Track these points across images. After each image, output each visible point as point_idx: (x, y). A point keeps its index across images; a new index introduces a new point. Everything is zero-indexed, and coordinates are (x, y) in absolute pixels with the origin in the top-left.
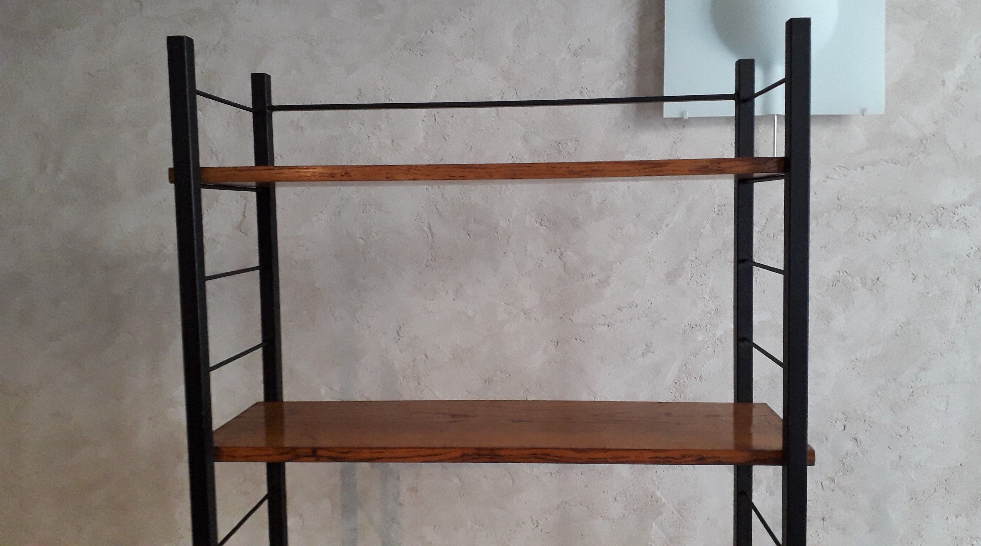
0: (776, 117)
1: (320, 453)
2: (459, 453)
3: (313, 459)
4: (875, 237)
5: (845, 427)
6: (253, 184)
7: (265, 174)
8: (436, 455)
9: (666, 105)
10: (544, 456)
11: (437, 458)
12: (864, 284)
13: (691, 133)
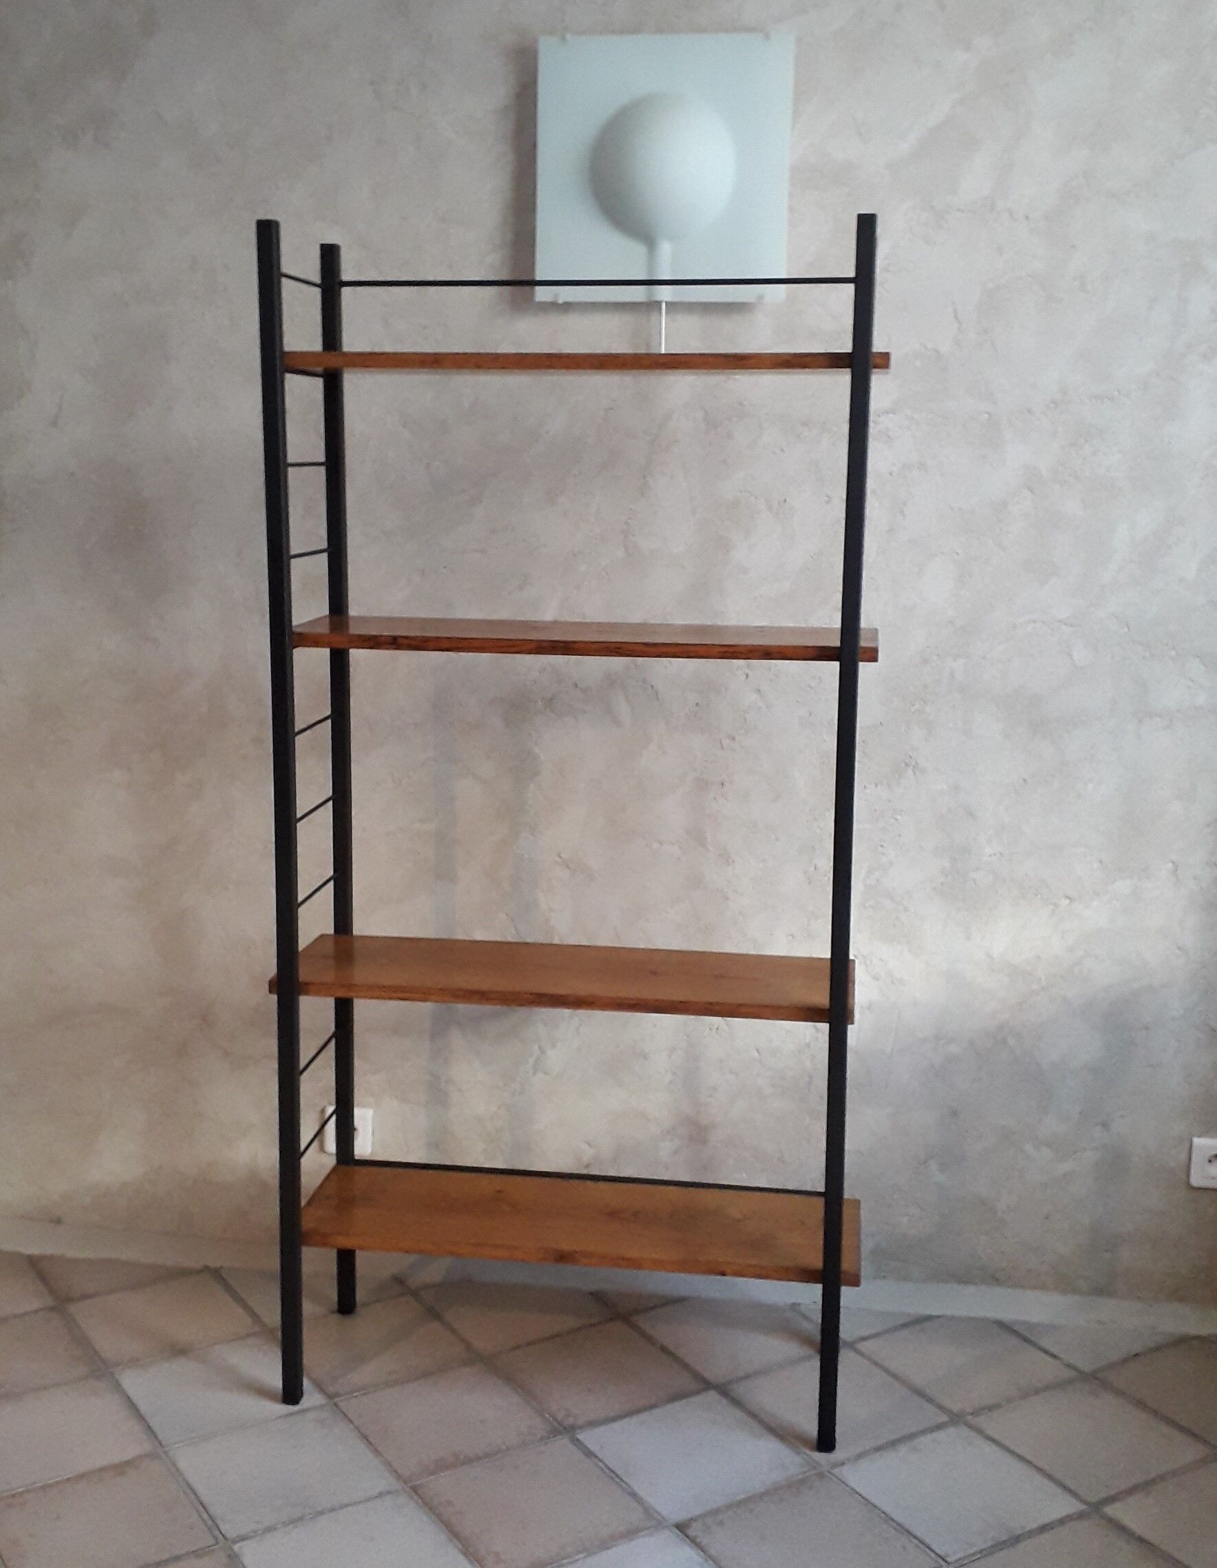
0: (664, 305)
1: (400, 641)
2: (534, 645)
3: (395, 647)
4: (783, 451)
5: (747, 676)
6: (320, 370)
7: (332, 361)
8: (514, 646)
9: (538, 288)
10: (617, 650)
11: (513, 649)
12: (770, 508)
13: (573, 321)
